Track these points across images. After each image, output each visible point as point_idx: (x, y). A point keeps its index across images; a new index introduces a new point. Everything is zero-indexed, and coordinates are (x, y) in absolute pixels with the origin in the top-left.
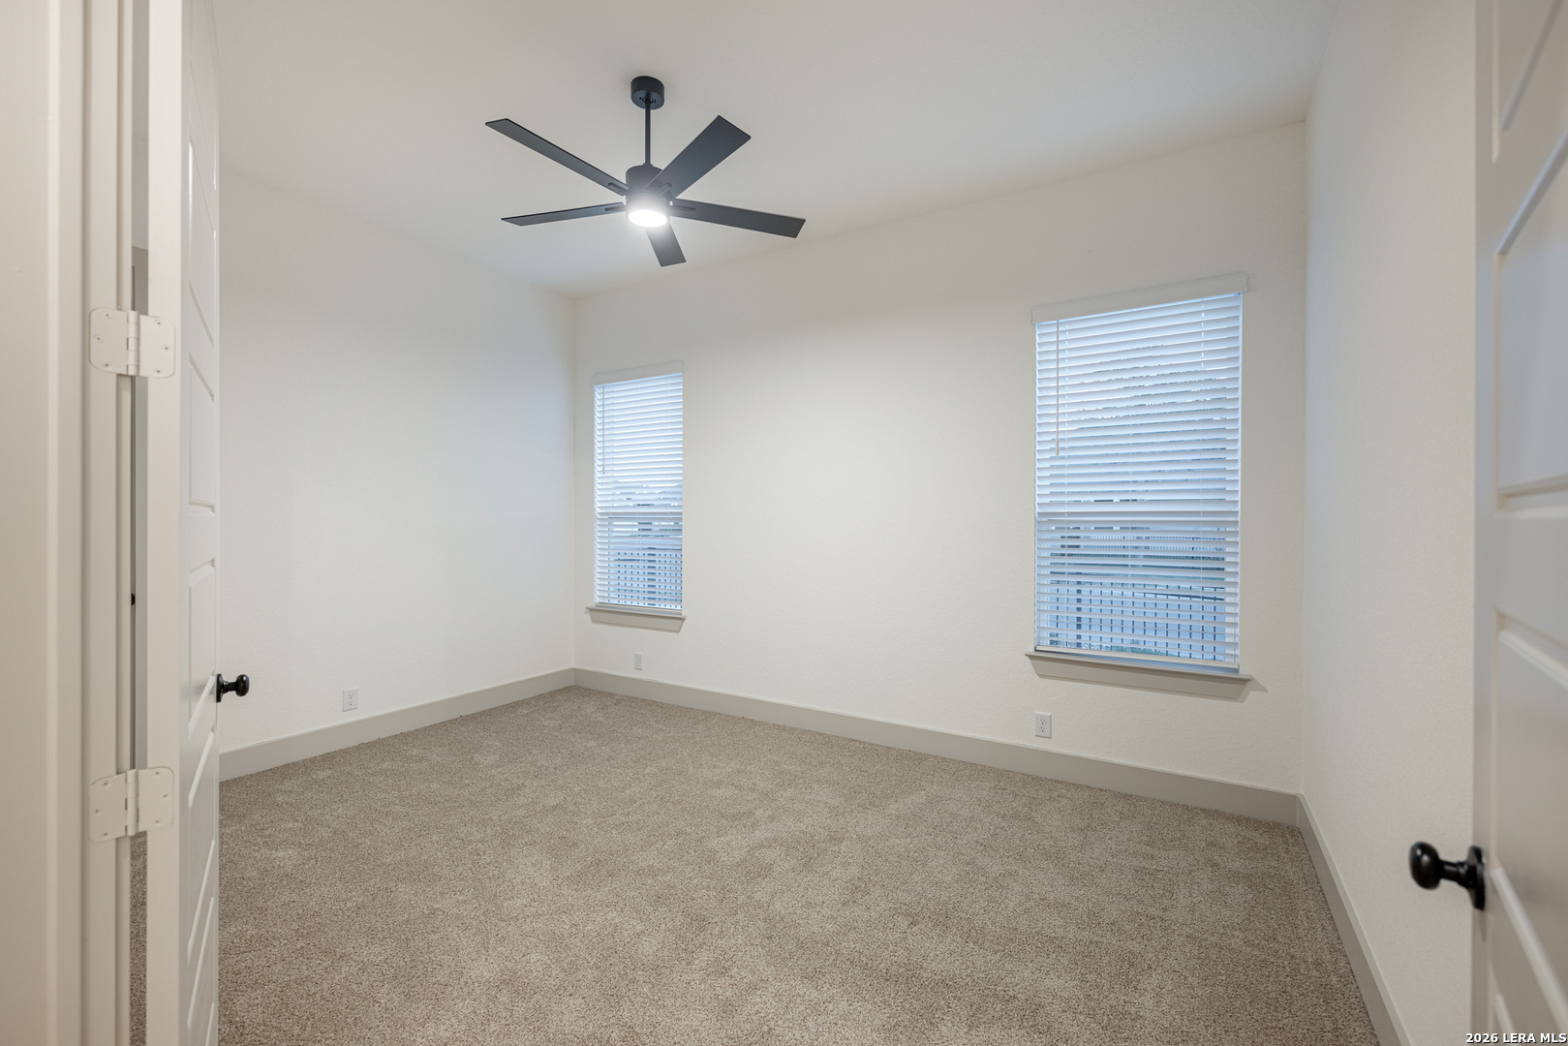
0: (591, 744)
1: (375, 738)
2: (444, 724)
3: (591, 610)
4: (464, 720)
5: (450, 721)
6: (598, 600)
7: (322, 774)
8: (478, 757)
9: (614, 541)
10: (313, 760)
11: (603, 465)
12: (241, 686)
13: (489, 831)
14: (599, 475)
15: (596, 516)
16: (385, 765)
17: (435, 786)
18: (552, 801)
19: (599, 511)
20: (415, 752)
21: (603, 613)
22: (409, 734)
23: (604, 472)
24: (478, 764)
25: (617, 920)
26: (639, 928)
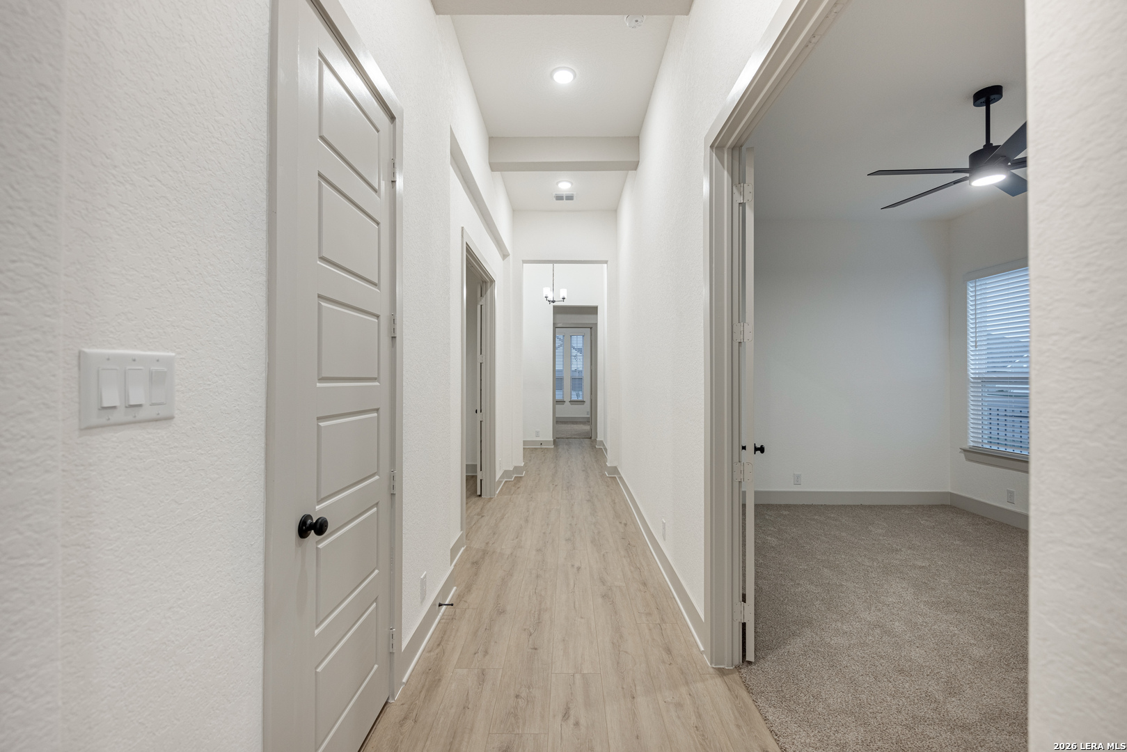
0: (957, 542)
1: (811, 504)
2: (850, 506)
3: (965, 450)
4: (863, 507)
5: (854, 505)
6: (972, 444)
7: (785, 513)
8: (870, 528)
9: (987, 399)
10: (780, 505)
11: (976, 342)
12: (762, 449)
13: (875, 564)
14: (972, 349)
15: (969, 380)
16: (816, 517)
17: (843, 534)
18: (919, 563)
19: (973, 376)
20: (832, 515)
21: (974, 454)
22: (829, 506)
23: (976, 346)
24: (871, 531)
25: (956, 632)
26: (972, 642)
